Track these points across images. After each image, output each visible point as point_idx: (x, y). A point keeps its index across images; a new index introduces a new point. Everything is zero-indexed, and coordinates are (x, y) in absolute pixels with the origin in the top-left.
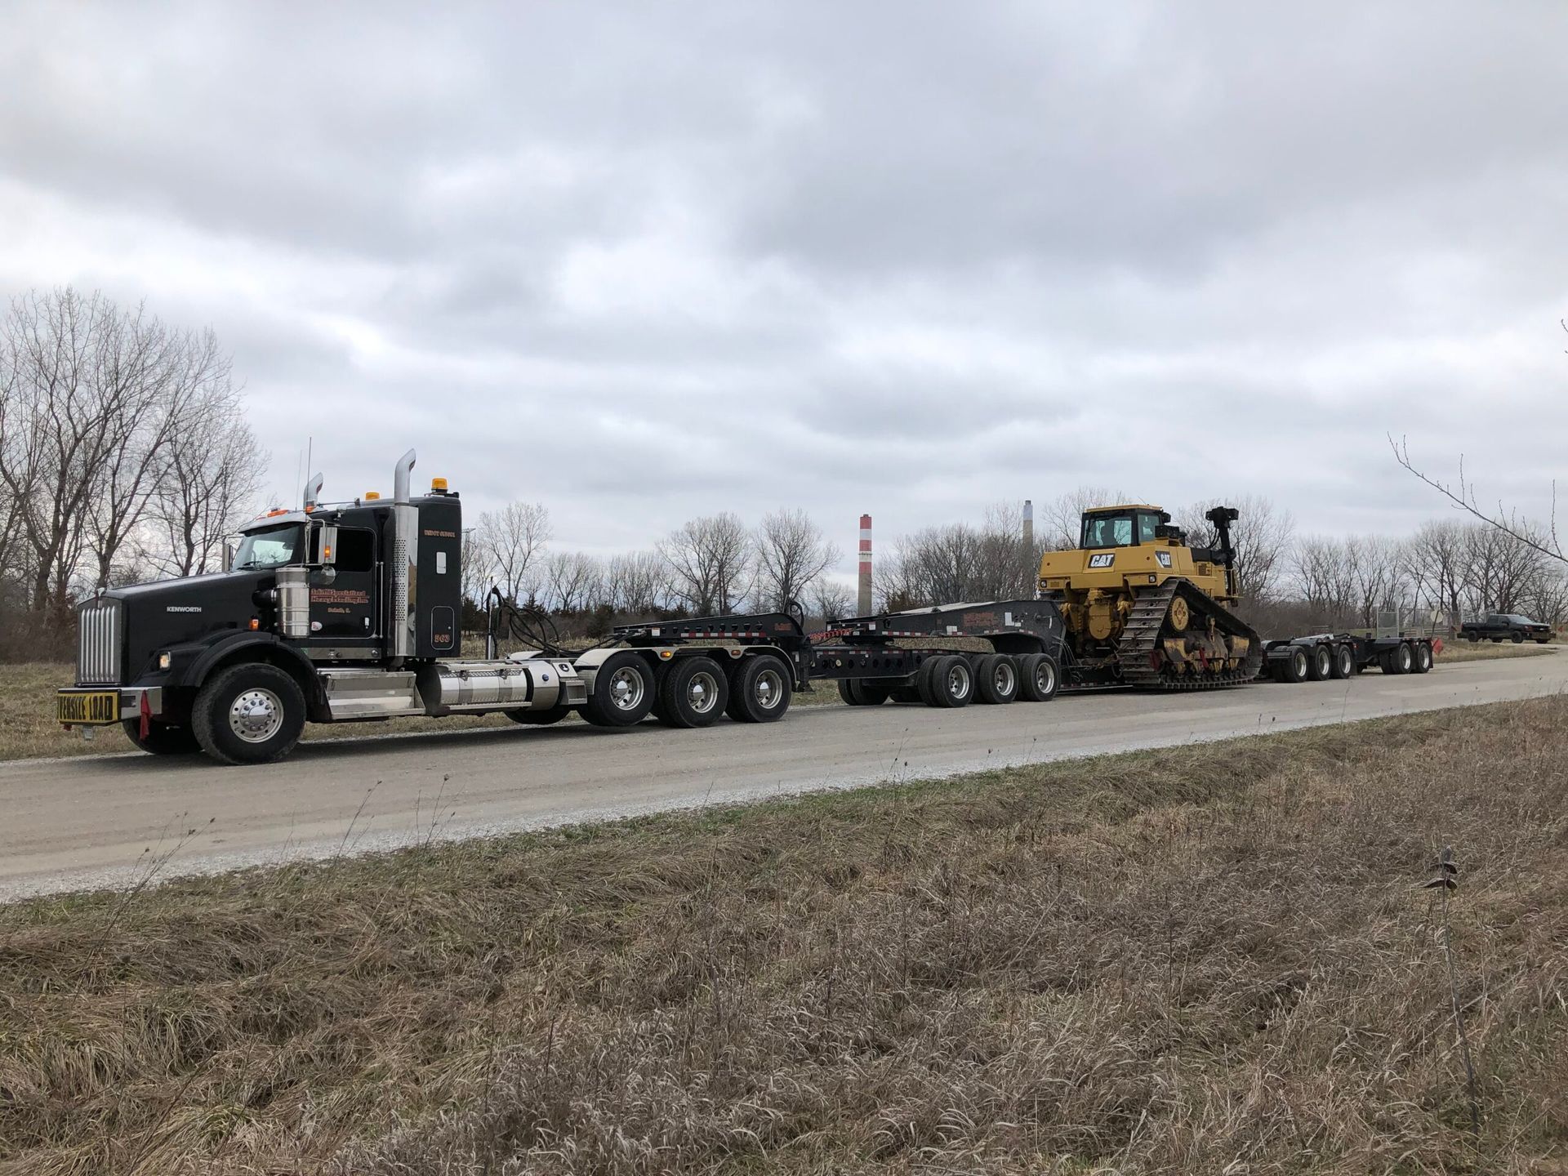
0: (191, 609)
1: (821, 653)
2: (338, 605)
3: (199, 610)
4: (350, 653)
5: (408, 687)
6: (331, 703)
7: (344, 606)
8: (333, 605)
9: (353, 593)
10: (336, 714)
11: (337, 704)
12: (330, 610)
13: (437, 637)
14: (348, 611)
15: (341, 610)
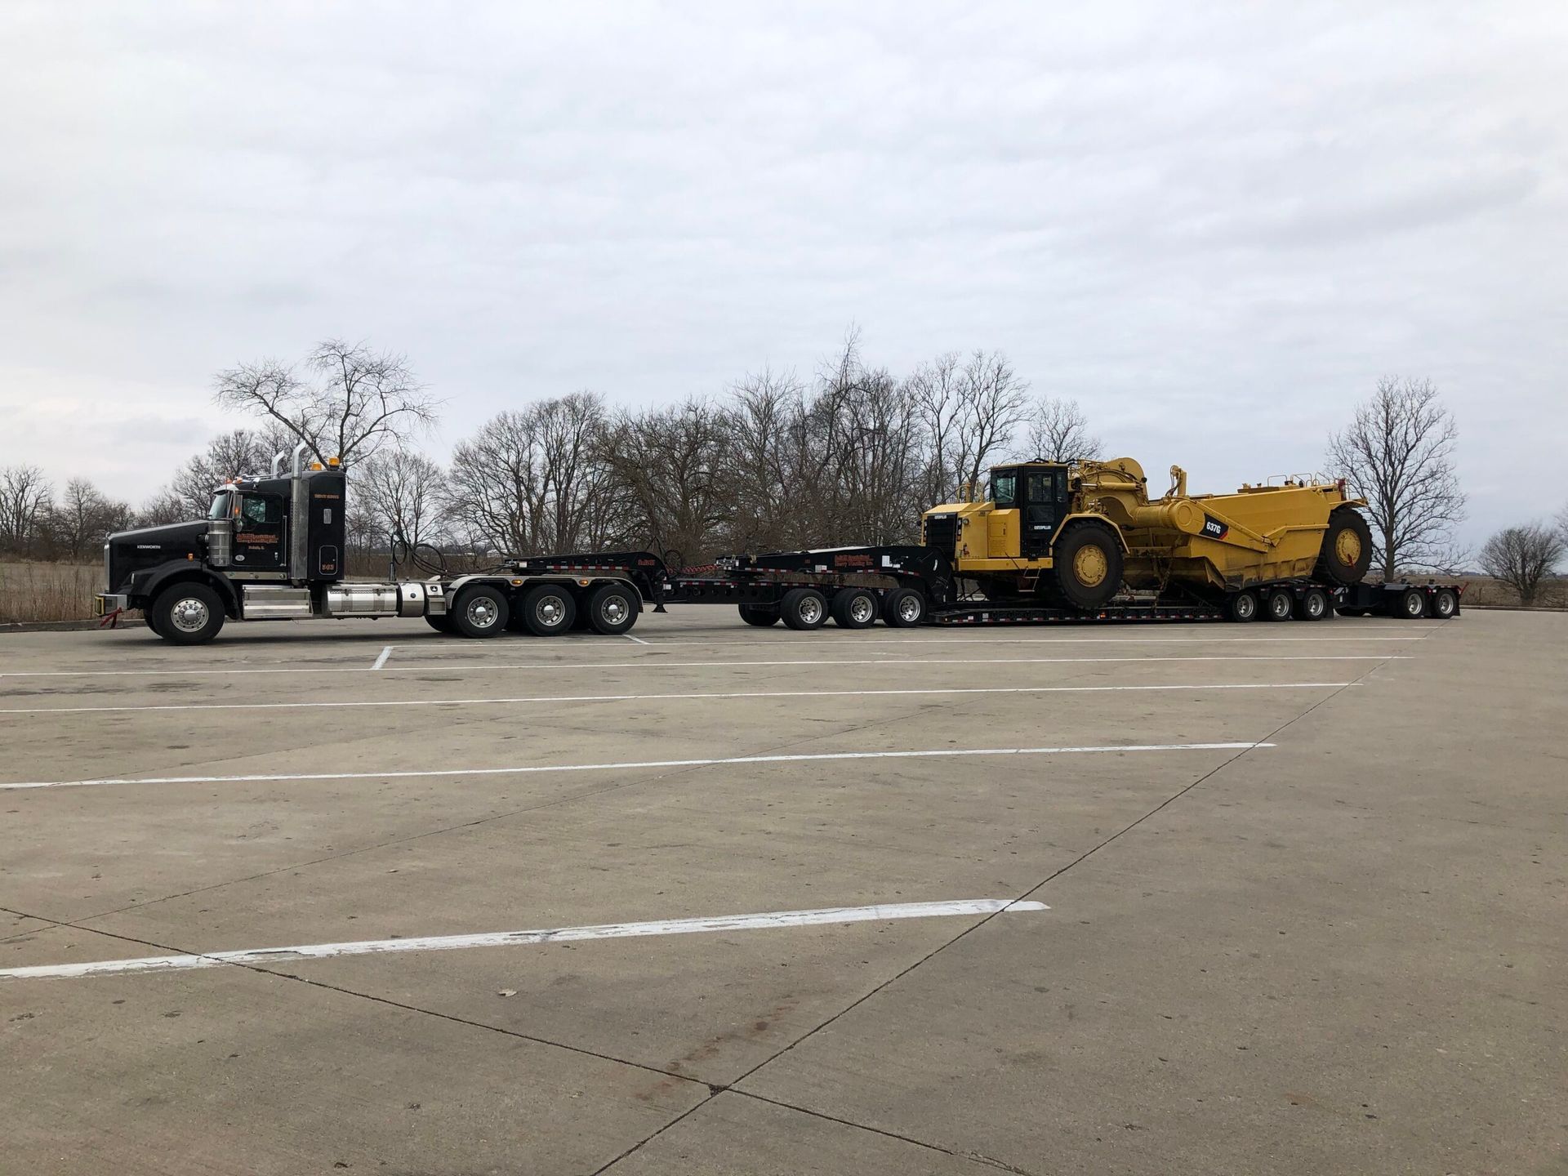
0: (154, 547)
1: (685, 583)
2: (256, 545)
3: (159, 547)
4: (263, 575)
5: (305, 599)
6: (246, 608)
7: (260, 545)
8: (252, 544)
9: (267, 536)
10: (246, 615)
11: (249, 608)
12: (250, 547)
13: (324, 566)
14: (263, 548)
15: (258, 548)
